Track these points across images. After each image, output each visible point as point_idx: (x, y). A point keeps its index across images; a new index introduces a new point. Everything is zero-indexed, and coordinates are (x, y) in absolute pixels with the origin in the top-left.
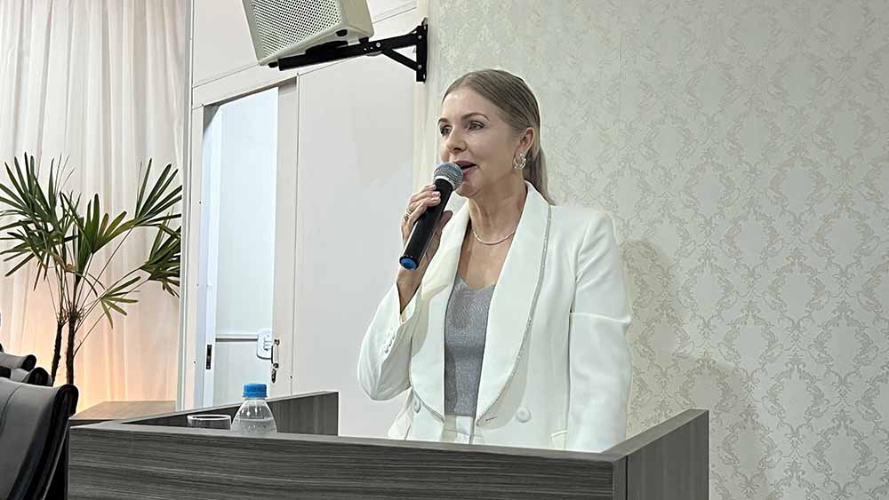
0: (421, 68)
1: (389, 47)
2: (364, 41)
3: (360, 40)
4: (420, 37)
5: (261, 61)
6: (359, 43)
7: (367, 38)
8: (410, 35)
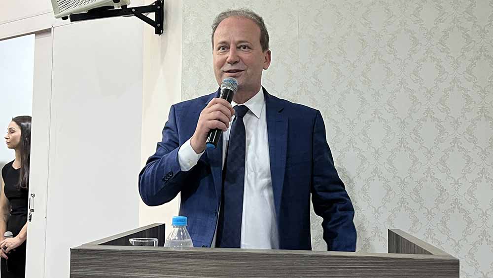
0: (159, 26)
1: (139, 12)
2: (124, 7)
3: (121, 7)
4: (159, 7)
5: (57, 15)
6: (121, 8)
7: (126, 6)
8: (151, 6)
